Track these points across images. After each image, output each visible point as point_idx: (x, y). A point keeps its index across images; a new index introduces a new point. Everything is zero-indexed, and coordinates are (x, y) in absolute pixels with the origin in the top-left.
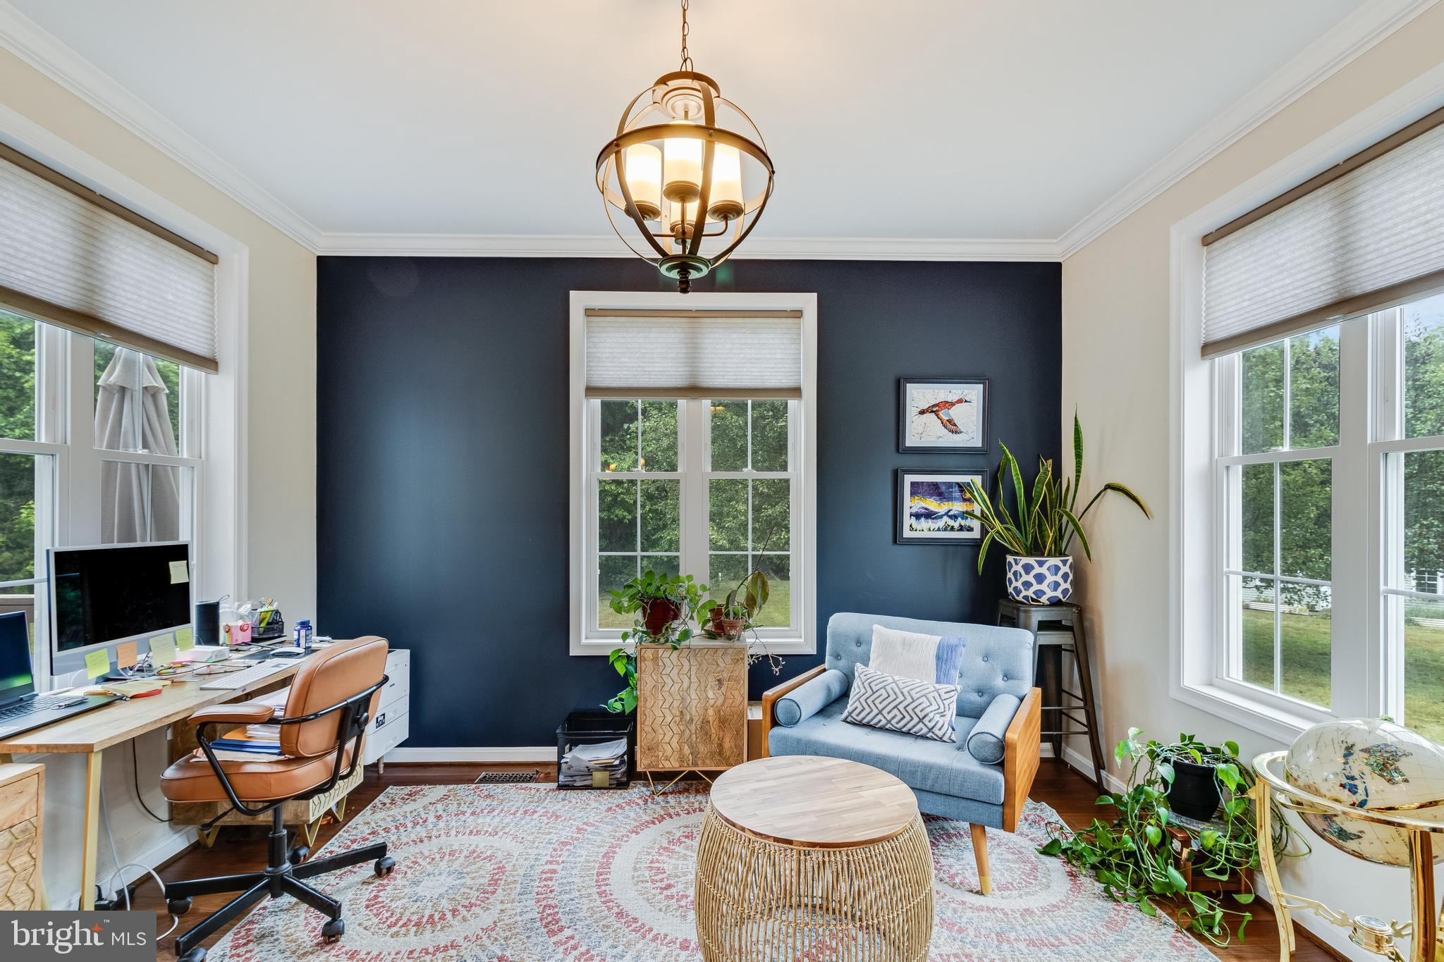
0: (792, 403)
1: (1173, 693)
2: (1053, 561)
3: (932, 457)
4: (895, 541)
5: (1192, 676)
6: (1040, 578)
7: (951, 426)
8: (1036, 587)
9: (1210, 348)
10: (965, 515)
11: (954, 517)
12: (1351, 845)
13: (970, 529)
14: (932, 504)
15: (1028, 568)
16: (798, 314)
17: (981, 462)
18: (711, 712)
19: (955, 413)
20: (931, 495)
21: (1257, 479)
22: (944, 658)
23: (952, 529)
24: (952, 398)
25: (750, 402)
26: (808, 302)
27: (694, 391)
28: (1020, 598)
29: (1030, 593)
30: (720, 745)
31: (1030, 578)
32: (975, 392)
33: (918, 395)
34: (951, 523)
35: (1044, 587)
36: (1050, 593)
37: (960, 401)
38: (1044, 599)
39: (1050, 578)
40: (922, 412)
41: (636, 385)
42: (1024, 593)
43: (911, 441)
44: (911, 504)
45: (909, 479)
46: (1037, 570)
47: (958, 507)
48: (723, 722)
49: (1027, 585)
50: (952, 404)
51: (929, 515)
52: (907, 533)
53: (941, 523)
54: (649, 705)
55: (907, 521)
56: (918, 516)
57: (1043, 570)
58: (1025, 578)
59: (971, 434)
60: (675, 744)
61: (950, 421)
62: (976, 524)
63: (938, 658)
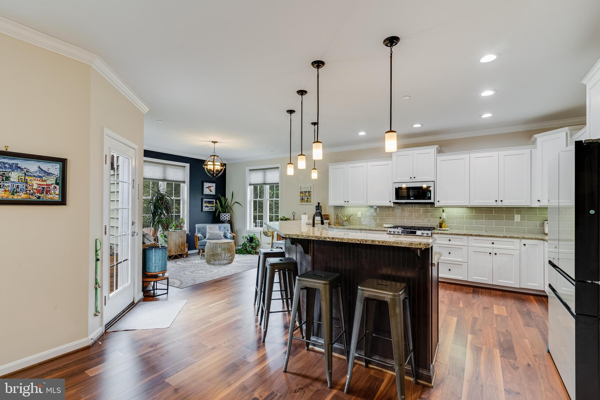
0: (182, 184)
1: (246, 231)
2: (229, 214)
3: (208, 196)
4: (202, 211)
5: (248, 228)
6: (227, 217)
7: (211, 191)
8: (226, 218)
9: (250, 185)
10: (212, 207)
11: (211, 207)
12: (268, 235)
13: (213, 209)
14: (208, 205)
15: (225, 215)
16: (184, 167)
17: (215, 197)
18: (180, 243)
19: (211, 188)
20: (208, 203)
21: (255, 202)
22: (220, 228)
23: (211, 209)
24: (211, 186)
25: (174, 183)
26: (188, 165)
27: (164, 180)
28: (223, 220)
29: (225, 219)
30: (182, 249)
31: (225, 217)
32: (214, 185)
33: (206, 185)
34: (210, 208)
35: (227, 218)
36: (228, 219)
37: (212, 186)
38: (227, 220)
39: (228, 217)
40: (206, 188)
41: (152, 178)
42: (224, 219)
43: (204, 193)
44: (204, 205)
45: (204, 200)
46: (226, 215)
47: (211, 205)
48: (182, 245)
49: (225, 218)
50: (211, 187)
51: (207, 207)
52: (204, 210)
53: (209, 208)
54: (169, 243)
55: (204, 208)
56: (205, 207)
57: (227, 215)
58: (224, 217)
59: (213, 193)
60: (174, 250)
61: (210, 190)
62: (214, 208)
63: (219, 228)
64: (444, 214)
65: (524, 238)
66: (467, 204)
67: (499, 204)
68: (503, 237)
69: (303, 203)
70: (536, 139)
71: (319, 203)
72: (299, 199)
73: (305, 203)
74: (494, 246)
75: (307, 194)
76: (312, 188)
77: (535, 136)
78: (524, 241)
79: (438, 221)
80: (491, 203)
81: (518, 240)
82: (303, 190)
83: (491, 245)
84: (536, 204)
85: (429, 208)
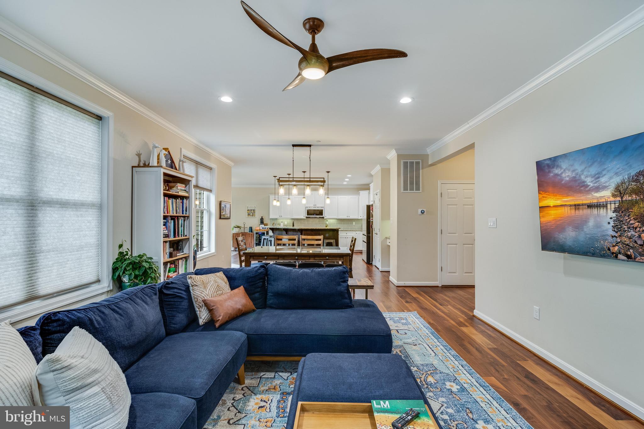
64: (327, 222)
65: (356, 231)
66: (337, 218)
67: (348, 218)
68: (350, 231)
69: (249, 217)
70: (360, 193)
71: (262, 217)
72: (247, 214)
73: (251, 217)
74: (347, 234)
75: (252, 211)
76: (256, 208)
77: (360, 191)
78: (356, 232)
79: (325, 225)
80: (345, 217)
81: (354, 232)
82: (249, 209)
83: (346, 234)
84: (360, 218)
85: (321, 220)
